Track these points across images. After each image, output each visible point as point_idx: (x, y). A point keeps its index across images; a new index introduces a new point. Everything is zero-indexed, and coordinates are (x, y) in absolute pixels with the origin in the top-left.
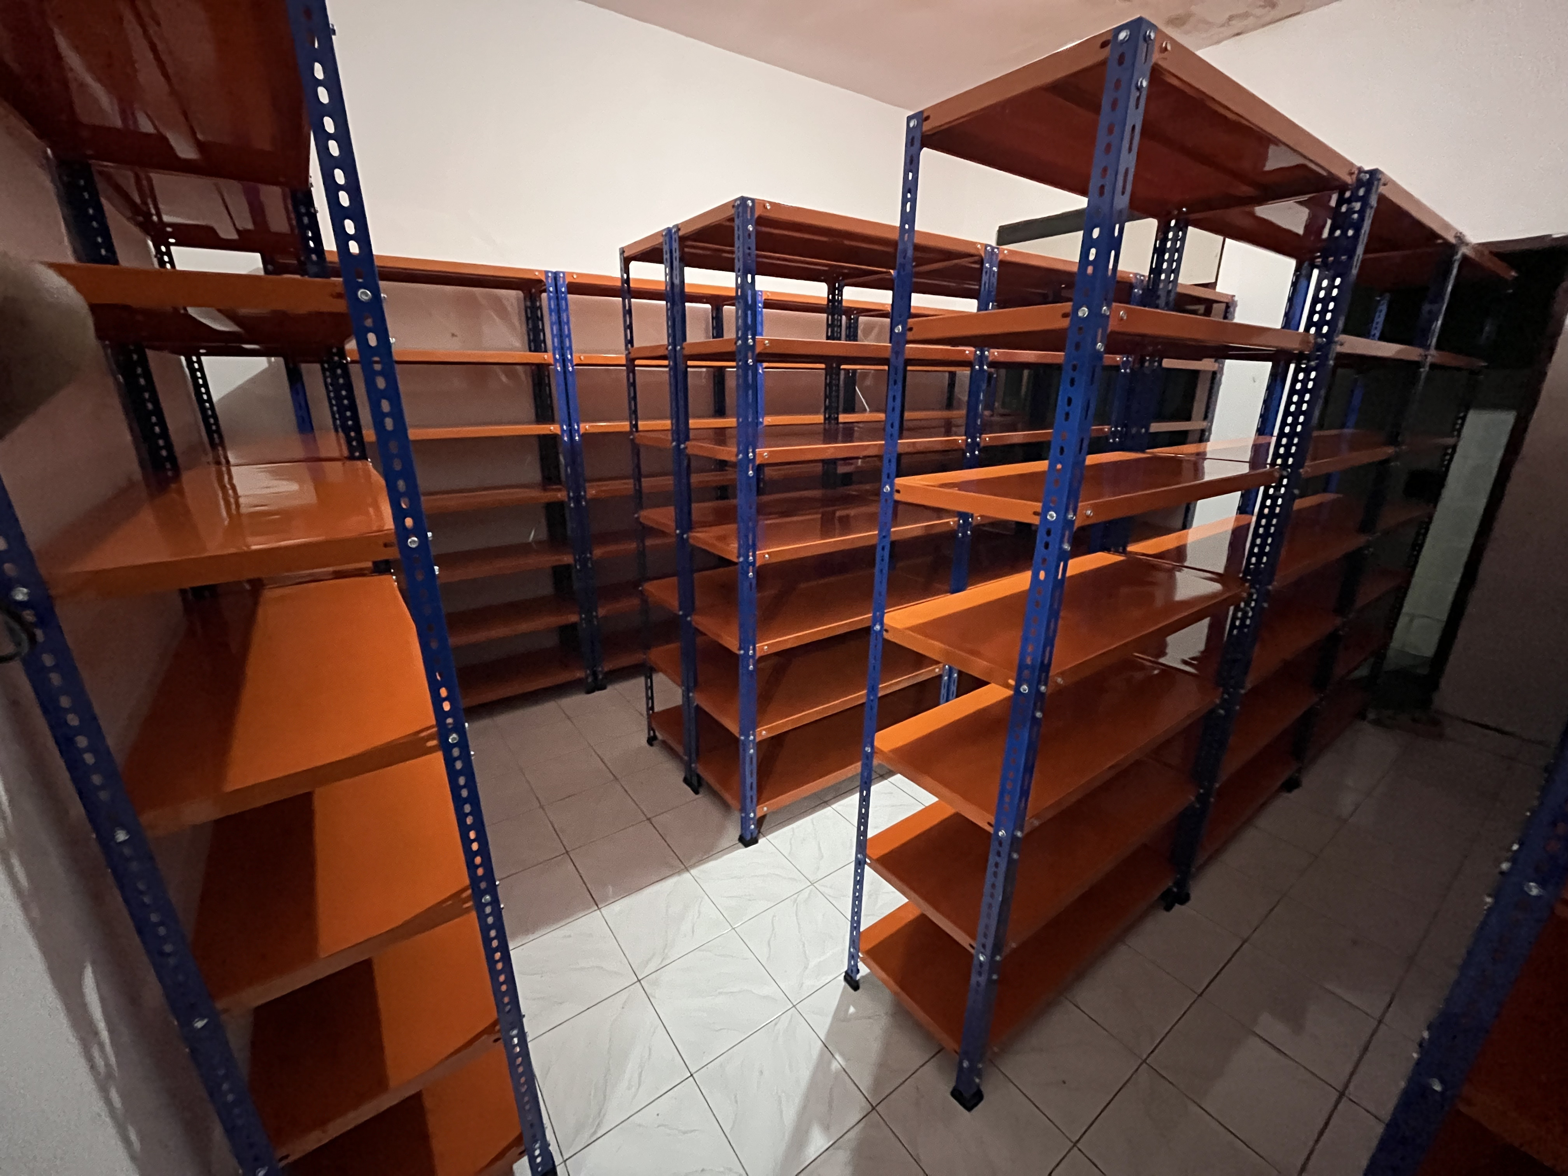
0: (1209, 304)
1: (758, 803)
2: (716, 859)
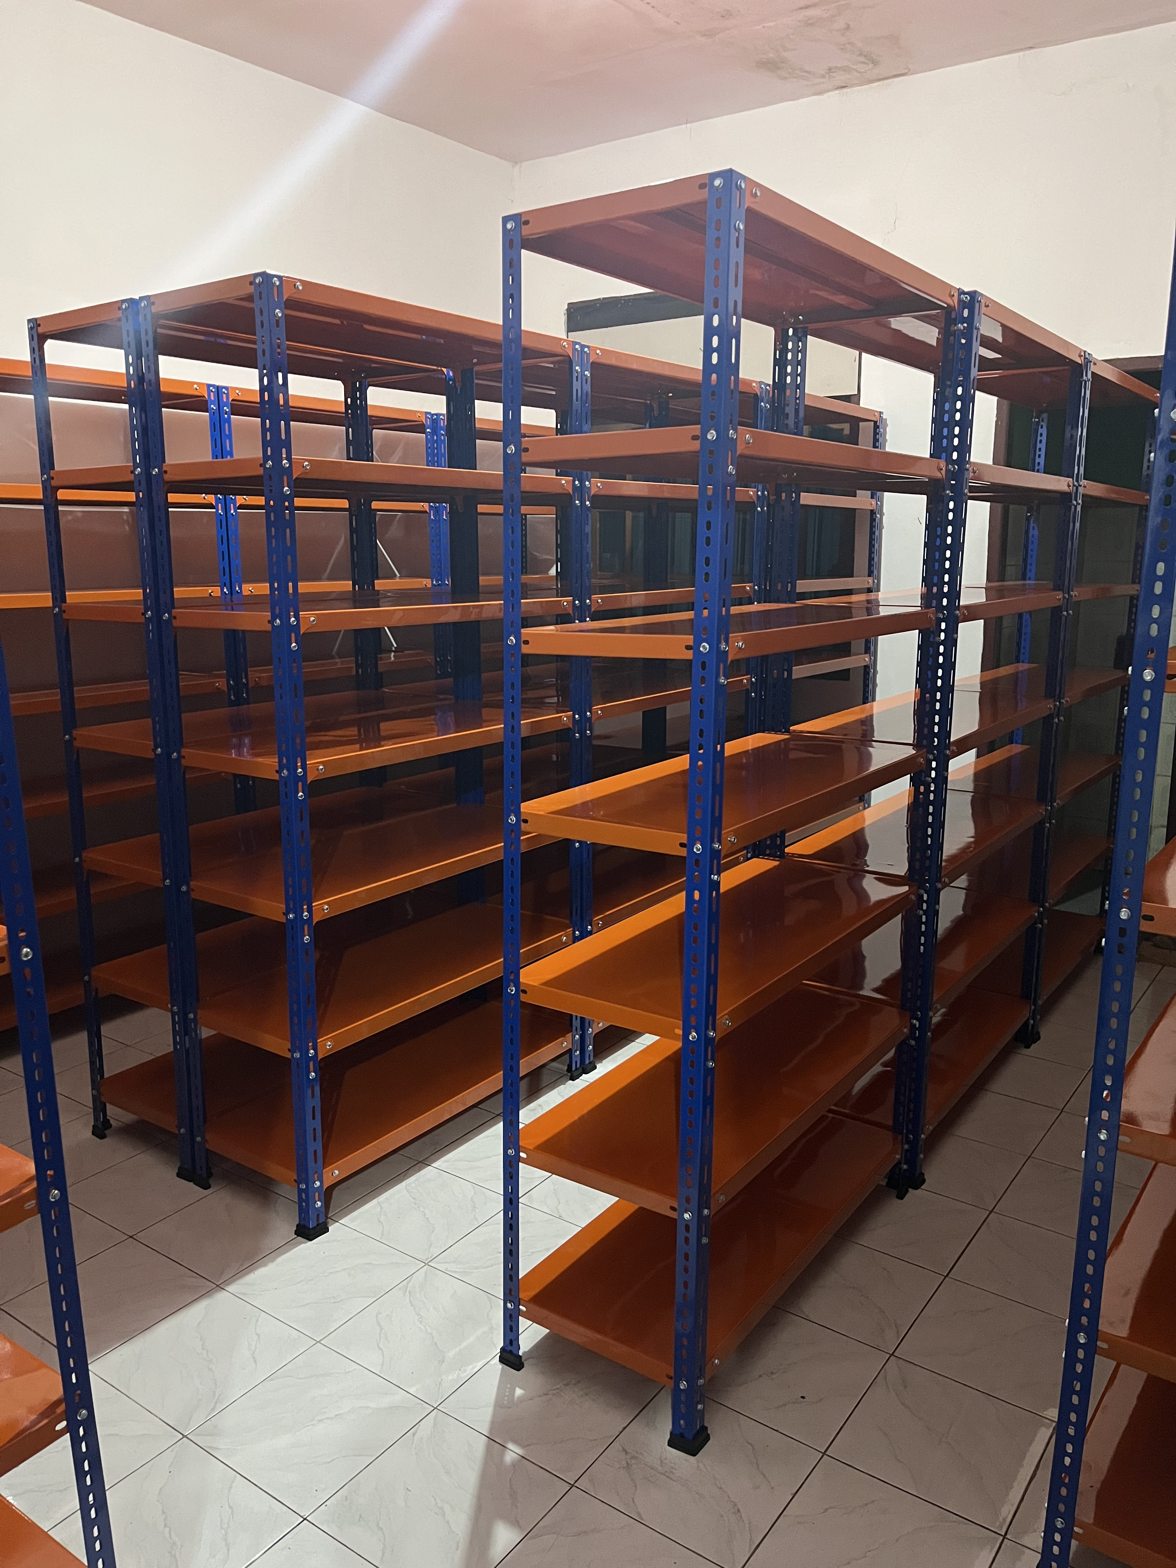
0: (855, 421)
1: (325, 1166)
2: (265, 1265)
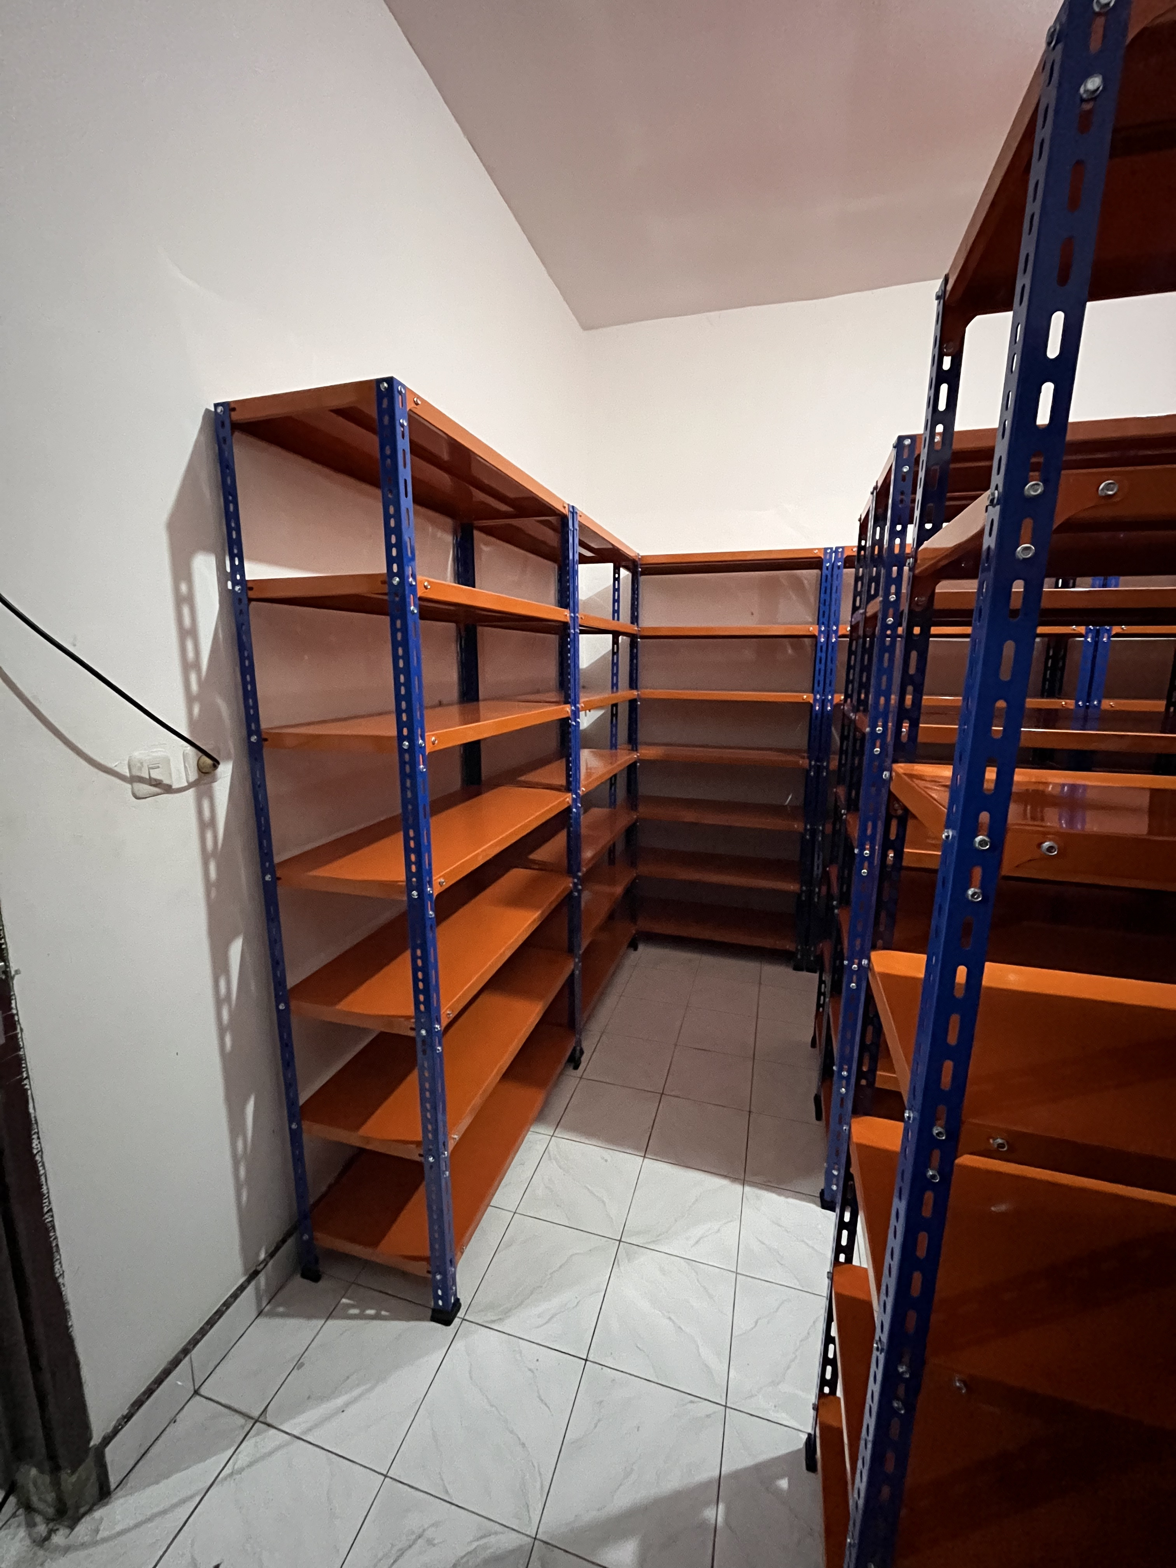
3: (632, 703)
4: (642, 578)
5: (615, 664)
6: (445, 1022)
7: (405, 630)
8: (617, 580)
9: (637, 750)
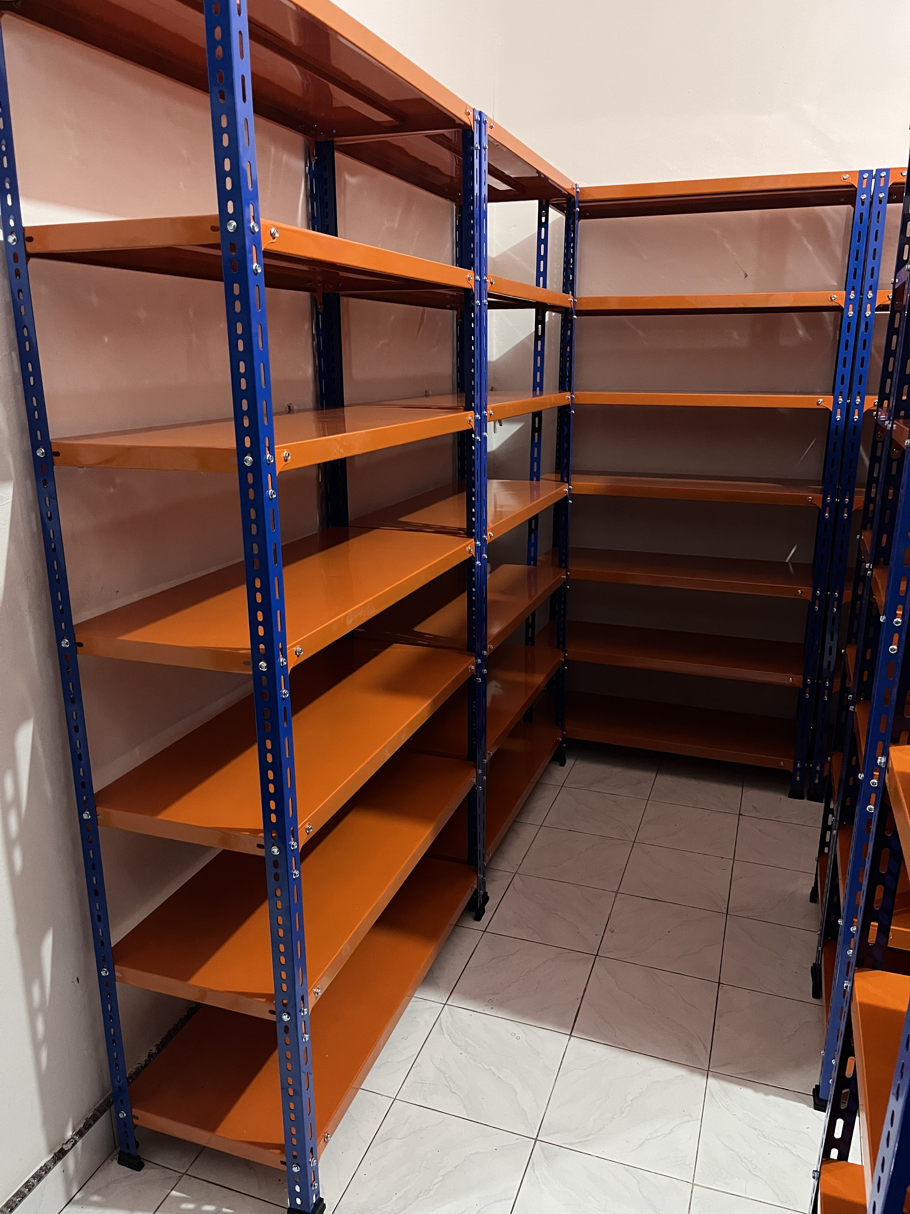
3: (563, 411)
4: (582, 224)
5: (539, 354)
6: (303, 839)
7: (244, 297)
8: (543, 225)
9: (568, 482)
